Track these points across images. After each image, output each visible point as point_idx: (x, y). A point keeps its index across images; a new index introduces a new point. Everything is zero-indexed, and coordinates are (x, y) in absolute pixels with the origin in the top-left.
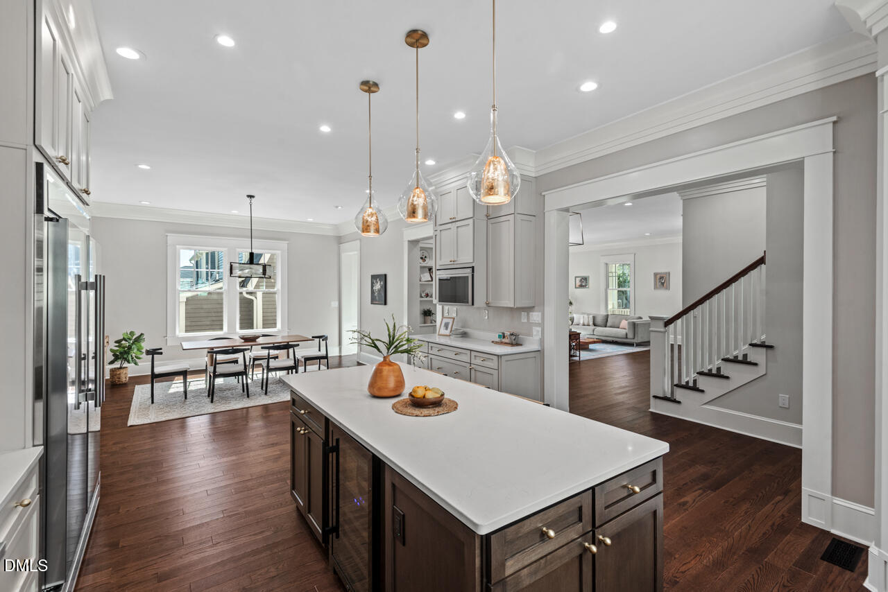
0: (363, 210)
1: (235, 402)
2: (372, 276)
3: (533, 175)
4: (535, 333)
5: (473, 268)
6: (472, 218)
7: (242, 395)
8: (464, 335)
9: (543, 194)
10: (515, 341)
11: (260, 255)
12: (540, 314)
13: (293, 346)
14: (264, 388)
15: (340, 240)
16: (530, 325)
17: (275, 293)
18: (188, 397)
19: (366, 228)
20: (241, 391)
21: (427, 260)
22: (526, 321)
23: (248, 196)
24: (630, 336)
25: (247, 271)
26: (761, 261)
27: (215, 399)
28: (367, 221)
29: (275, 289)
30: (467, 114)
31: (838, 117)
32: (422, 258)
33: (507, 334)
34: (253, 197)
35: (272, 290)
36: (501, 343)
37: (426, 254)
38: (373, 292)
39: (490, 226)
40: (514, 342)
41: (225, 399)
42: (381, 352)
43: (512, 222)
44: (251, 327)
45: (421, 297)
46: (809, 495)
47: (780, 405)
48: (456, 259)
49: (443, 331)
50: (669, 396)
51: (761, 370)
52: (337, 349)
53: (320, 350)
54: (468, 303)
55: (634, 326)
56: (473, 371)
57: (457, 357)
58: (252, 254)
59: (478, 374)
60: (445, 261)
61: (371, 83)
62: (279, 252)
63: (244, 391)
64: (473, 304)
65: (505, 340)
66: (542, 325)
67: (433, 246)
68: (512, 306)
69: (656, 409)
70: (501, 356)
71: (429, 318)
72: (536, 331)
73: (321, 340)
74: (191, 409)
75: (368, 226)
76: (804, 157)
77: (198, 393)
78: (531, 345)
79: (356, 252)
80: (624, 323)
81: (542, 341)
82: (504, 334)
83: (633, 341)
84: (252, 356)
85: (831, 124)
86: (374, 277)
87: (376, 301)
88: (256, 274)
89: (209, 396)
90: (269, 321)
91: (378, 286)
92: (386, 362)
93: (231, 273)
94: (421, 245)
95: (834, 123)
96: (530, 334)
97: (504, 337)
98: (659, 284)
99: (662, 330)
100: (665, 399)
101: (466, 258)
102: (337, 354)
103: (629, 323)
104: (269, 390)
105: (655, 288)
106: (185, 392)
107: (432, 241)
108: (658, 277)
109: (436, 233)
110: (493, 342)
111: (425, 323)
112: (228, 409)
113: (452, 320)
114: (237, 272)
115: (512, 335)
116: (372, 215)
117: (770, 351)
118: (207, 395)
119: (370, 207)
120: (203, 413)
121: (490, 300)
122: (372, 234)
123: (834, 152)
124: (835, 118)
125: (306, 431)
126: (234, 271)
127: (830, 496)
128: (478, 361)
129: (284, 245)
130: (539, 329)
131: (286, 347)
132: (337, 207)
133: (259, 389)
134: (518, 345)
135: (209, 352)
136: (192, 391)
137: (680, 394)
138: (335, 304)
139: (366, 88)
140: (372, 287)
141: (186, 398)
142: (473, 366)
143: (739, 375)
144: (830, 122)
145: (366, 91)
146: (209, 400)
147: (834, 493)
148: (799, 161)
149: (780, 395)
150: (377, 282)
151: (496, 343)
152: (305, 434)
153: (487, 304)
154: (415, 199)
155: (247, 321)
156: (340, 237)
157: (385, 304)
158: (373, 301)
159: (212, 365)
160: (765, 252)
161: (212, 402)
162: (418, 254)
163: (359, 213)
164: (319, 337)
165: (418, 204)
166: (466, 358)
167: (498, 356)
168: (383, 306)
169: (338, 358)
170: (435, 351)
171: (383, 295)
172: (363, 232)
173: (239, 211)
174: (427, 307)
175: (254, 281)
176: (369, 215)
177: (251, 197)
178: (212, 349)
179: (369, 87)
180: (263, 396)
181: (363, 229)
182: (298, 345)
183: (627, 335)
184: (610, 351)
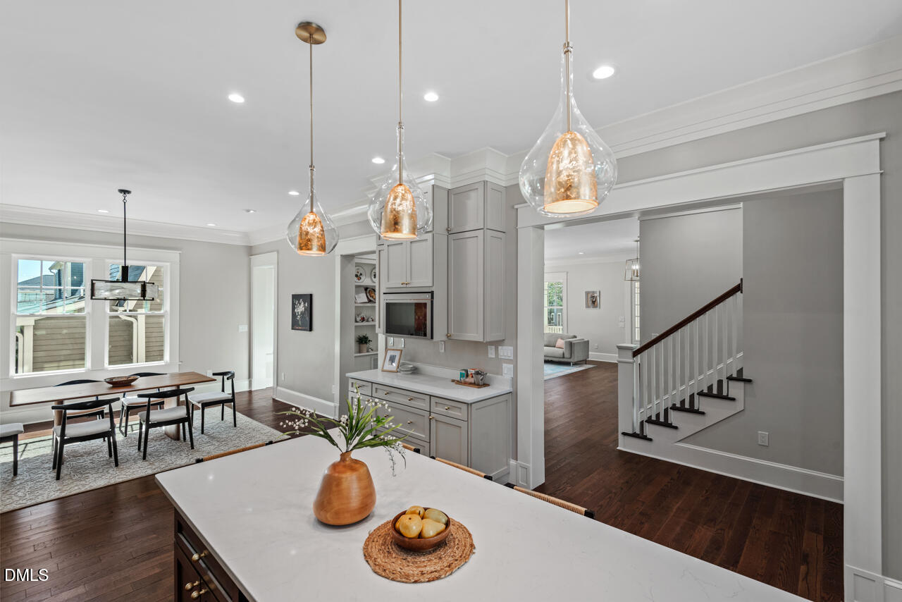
0: (300, 217)
1: (95, 476)
2: (293, 295)
3: (504, 184)
4: (505, 371)
5: (432, 293)
6: (431, 232)
7: (108, 463)
8: (415, 371)
9: (516, 207)
10: (480, 380)
11: (141, 269)
12: (511, 348)
13: (185, 391)
14: (142, 449)
15: (250, 251)
16: (499, 361)
17: (161, 316)
18: (19, 472)
19: (305, 244)
20: (107, 456)
21: (363, 278)
22: (494, 356)
23: (121, 191)
24: (567, 355)
25: (117, 291)
26: (738, 288)
27: (64, 471)
28: (307, 233)
29: (162, 312)
30: (440, 95)
31: (887, 134)
32: (356, 276)
33: (471, 372)
34: (129, 192)
35: (157, 313)
36: (465, 384)
37: (361, 271)
38: (294, 315)
39: (452, 243)
40: (481, 383)
41: (81, 471)
42: (336, 445)
43: (481, 237)
44: (129, 358)
45: (356, 321)
46: (855, 575)
47: (760, 443)
48: (409, 281)
49: (388, 366)
50: (638, 432)
51: (739, 406)
52: (247, 382)
53: (223, 391)
54: (425, 335)
55: (571, 345)
56: (433, 423)
57: (413, 403)
58: (125, 270)
59: (440, 425)
60: (396, 283)
61: (314, 25)
62: (168, 264)
63: (110, 456)
64: (432, 338)
65: (470, 380)
66: (515, 362)
67: (376, 262)
68: (482, 340)
69: (624, 447)
70: (471, 404)
71: (364, 347)
72: (507, 369)
73: (225, 377)
74: (20, 494)
75: (309, 240)
76: (844, 179)
77: (35, 464)
78: (500, 386)
79: (272, 267)
80: (560, 343)
81: (514, 381)
82: (467, 371)
83: (569, 360)
84: (126, 404)
85: (878, 141)
86: (296, 298)
87: (299, 325)
88: (131, 296)
89: (54, 468)
90: (154, 352)
91: (301, 308)
92: (346, 464)
93: (93, 294)
94: (357, 260)
95: (881, 140)
96: (499, 372)
97: (467, 376)
98: (590, 303)
99: (631, 361)
100: (634, 435)
101: (423, 280)
102: (246, 389)
103: (566, 342)
104: (149, 450)
105: (588, 306)
106: (16, 462)
107: (375, 256)
108: (589, 296)
109: (381, 248)
110: (453, 381)
111: (360, 352)
112: (83, 490)
113: (399, 352)
114: (102, 292)
115: (477, 373)
116: (314, 223)
117: (748, 385)
118: (51, 465)
119: (312, 212)
120: (39, 500)
121: (452, 332)
122: (314, 252)
123: (881, 174)
124: (883, 135)
125: (203, 592)
126: (96, 293)
127: (880, 576)
128: (441, 409)
129: (175, 255)
130: (511, 366)
131: (176, 392)
132: (248, 211)
133: (134, 451)
134: (486, 385)
135: (53, 408)
136: (27, 461)
137: (650, 430)
138: (244, 328)
139: (306, 34)
140: (293, 308)
141: (15, 474)
142: (433, 415)
143: (714, 410)
144: (876, 139)
145: (305, 40)
146: (54, 474)
147: (885, 572)
148: (839, 182)
149: (760, 432)
150: (300, 304)
151: (459, 382)
152: (200, 596)
153: (448, 337)
154: (398, 201)
155: (123, 351)
156: (251, 247)
157: (311, 329)
158: (295, 325)
159: (59, 425)
160: (742, 280)
161: (58, 478)
162: (352, 270)
163: (294, 221)
164: (223, 374)
165: (403, 211)
166: (424, 405)
167: (468, 404)
168: (308, 332)
169: (247, 395)
170: (381, 394)
171: (308, 319)
172: (301, 249)
173: (107, 210)
174: (362, 333)
175: (130, 305)
176: (310, 224)
177: (125, 192)
178: (61, 401)
179: (311, 32)
180: (141, 463)
181: (300, 244)
182: (193, 389)
183: (563, 354)
184: (550, 372)
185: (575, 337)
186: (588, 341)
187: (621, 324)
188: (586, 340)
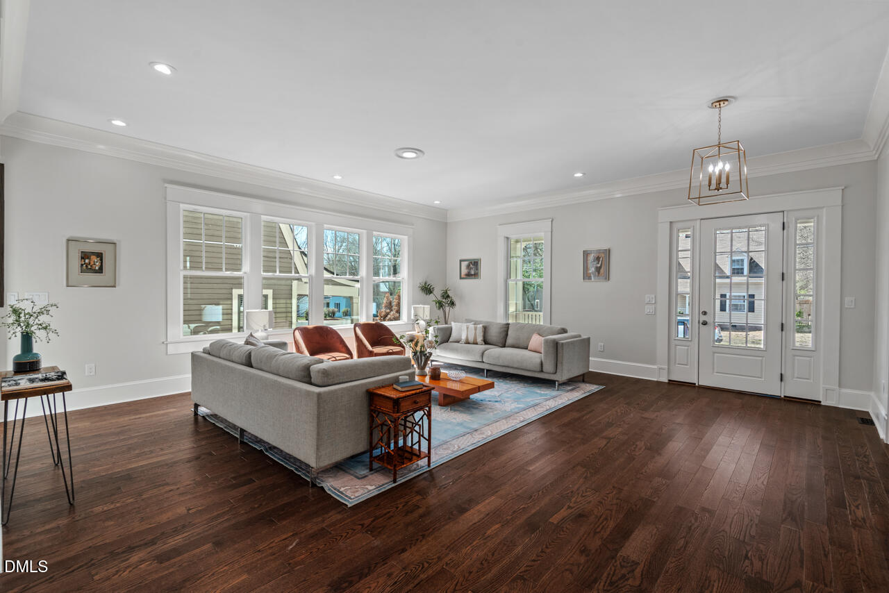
24: (548, 367)
55: (556, 347)
80: (536, 341)
83: (553, 377)
98: (591, 270)
103: (546, 341)
108: (591, 258)
183: (542, 364)
184: (510, 406)
185: (564, 331)
186: (589, 339)
187: (649, 309)
188: (584, 337)
